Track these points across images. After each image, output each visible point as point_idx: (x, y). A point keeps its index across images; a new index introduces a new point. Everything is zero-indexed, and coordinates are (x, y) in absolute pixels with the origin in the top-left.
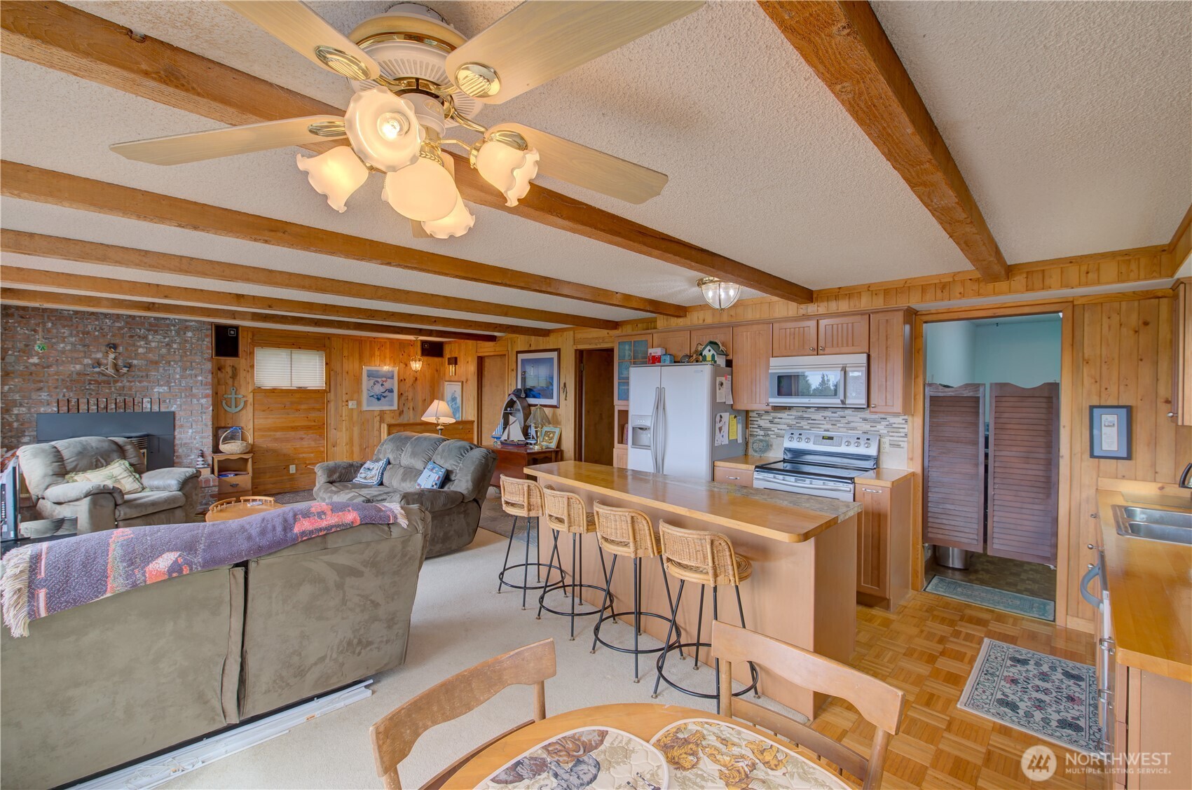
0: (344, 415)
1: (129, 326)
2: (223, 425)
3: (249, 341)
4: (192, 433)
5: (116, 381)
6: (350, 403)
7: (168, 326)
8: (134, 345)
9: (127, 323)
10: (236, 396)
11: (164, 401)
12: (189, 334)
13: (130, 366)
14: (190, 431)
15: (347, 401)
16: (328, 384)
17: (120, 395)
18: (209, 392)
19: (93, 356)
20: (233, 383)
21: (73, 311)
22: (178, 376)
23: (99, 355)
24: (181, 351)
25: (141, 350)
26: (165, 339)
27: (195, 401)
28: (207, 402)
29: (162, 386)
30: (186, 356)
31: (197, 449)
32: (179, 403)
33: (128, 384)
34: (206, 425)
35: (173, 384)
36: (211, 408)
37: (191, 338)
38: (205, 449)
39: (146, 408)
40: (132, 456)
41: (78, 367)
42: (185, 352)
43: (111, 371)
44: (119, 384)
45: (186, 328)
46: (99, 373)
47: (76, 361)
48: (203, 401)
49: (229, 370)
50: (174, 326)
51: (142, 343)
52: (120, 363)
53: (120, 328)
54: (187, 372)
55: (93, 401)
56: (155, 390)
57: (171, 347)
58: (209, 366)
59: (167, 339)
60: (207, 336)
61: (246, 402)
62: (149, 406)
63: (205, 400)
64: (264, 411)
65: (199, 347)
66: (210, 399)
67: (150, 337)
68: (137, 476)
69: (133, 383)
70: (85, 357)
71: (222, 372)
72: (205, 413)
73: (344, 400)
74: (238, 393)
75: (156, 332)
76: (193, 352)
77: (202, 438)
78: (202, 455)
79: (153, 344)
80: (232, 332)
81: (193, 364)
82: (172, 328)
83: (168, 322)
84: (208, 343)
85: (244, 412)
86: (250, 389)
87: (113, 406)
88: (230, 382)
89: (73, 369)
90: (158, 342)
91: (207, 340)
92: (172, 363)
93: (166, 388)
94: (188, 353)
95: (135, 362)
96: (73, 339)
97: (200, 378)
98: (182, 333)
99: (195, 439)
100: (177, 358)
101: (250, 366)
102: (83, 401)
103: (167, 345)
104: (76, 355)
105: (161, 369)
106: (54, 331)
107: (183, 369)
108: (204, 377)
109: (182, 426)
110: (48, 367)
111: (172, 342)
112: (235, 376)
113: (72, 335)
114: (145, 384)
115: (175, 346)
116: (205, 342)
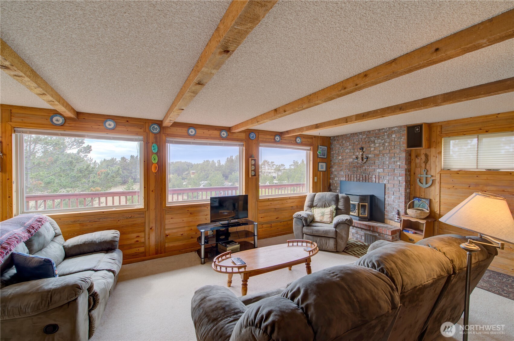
1: (368, 137)
2: (418, 196)
3: (438, 133)
4: (394, 198)
5: (363, 166)
8: (370, 147)
9: (367, 135)
10: (427, 176)
11: (381, 178)
12: (394, 136)
13: (367, 158)
14: (393, 197)
17: (364, 174)
18: (404, 172)
19: (356, 154)
20: (426, 165)
21: (350, 134)
22: (387, 163)
23: (358, 154)
24: (389, 147)
25: (372, 149)
26: (382, 141)
27: (396, 178)
28: (402, 179)
29: (380, 168)
30: (392, 150)
31: (396, 209)
32: (387, 179)
33: (367, 167)
34: (401, 194)
35: (385, 167)
36: (404, 184)
37: (394, 138)
38: (400, 210)
39: (373, 181)
40: (341, 205)
41: (351, 160)
42: (391, 147)
43: (360, 161)
44: (364, 168)
45: (392, 132)
46: (357, 162)
47: (350, 157)
48: (400, 178)
49: (423, 157)
50: (386, 132)
51: (373, 145)
52: (364, 157)
53: (365, 139)
54: (392, 160)
55: (355, 176)
56: (377, 171)
57: (385, 145)
58: (403, 155)
59: (383, 141)
60: (403, 135)
61: (433, 181)
62: (375, 180)
63: (401, 178)
64: (449, 189)
65: (399, 143)
66: (404, 177)
67: (376, 141)
68: (334, 214)
69: (369, 167)
70: (353, 155)
71: (418, 159)
72: (401, 186)
74: (428, 173)
75: (379, 138)
76: (396, 146)
77: (398, 202)
78: (399, 214)
79: (377, 145)
80: (417, 129)
81: (395, 154)
82: (385, 134)
83: (384, 131)
84: (404, 139)
85: (433, 188)
86: (438, 170)
87: (362, 179)
88: (423, 165)
89: (350, 161)
90: (379, 143)
91: (403, 138)
92: (385, 155)
93: (382, 170)
94: (393, 148)
95: (370, 156)
96: (350, 147)
97: (398, 163)
98: (390, 136)
99: (395, 202)
100: (388, 151)
101: (438, 153)
102: (352, 176)
103: (383, 144)
104: (351, 154)
105: (380, 159)
106: (345, 144)
107: (390, 158)
108: (401, 163)
109: (388, 193)
110: (343, 160)
111: (385, 142)
112: (427, 161)
113: (350, 145)
114: (373, 167)
115: (387, 144)
116: (402, 140)
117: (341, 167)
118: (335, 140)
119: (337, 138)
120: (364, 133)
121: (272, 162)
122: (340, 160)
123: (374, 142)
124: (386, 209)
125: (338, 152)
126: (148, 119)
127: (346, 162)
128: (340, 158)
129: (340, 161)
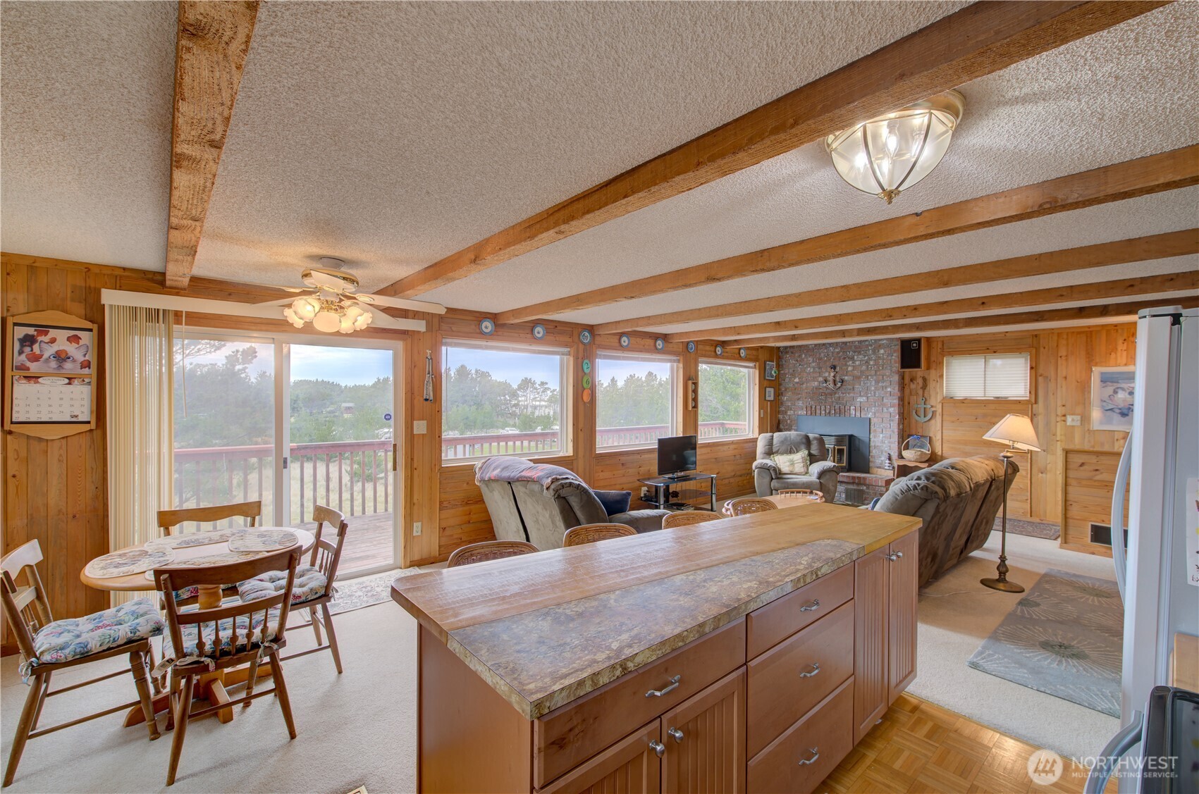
0: (1058, 433)
1: (843, 350)
2: (914, 433)
3: (939, 350)
4: (883, 437)
5: (835, 393)
6: (1069, 419)
7: (867, 346)
8: (846, 365)
9: (842, 348)
10: (925, 406)
11: (864, 409)
12: (882, 351)
13: (842, 381)
14: (881, 435)
15: (1064, 416)
16: (1033, 392)
17: (837, 404)
18: (896, 402)
19: (824, 375)
20: (924, 392)
21: (815, 344)
22: (873, 388)
23: (827, 374)
24: (875, 367)
25: (850, 369)
27: (885, 410)
28: (894, 411)
29: (862, 396)
30: (879, 370)
31: (886, 452)
32: (873, 411)
33: (842, 395)
34: (893, 432)
35: (870, 395)
36: (897, 417)
37: (883, 354)
38: (892, 454)
39: (852, 414)
40: (814, 448)
41: (816, 383)
42: (879, 367)
43: (831, 386)
44: (837, 395)
45: (879, 346)
46: (826, 387)
47: (814, 379)
48: (891, 410)
49: (920, 381)
50: (871, 346)
51: (851, 362)
52: (838, 379)
53: (838, 353)
54: (880, 384)
55: (823, 408)
56: (858, 400)
57: (869, 363)
58: (896, 378)
59: (866, 358)
60: (895, 351)
61: (934, 413)
62: (854, 413)
64: (953, 422)
65: (889, 362)
66: (897, 409)
67: (856, 357)
68: (809, 463)
69: (845, 394)
70: (820, 376)
71: (914, 383)
72: (893, 421)
73: (1059, 413)
74: (927, 403)
75: (859, 353)
76: (885, 366)
77: (889, 442)
78: (890, 459)
79: (857, 363)
80: (915, 345)
81: (884, 377)
83: (867, 343)
84: (896, 357)
85: (933, 422)
86: (939, 398)
87: (833, 412)
88: (920, 392)
89: (813, 385)
90: (860, 360)
91: (895, 354)
92: (869, 377)
93: (865, 398)
94: (881, 368)
95: (846, 378)
96: (814, 364)
97: (889, 389)
98: (877, 351)
99: (884, 443)
100: (873, 372)
101: (939, 376)
102: (818, 407)
103: (866, 362)
104: (815, 375)
105: (862, 383)
106: (805, 360)
107: (877, 382)
108: (894, 389)
109: (875, 431)
110: (803, 384)
111: (870, 359)
112: (924, 387)
113: (813, 362)
114: (852, 395)
115: (872, 363)
116: (894, 357)
117: (799, 394)
118: (787, 353)
119: (792, 350)
120: (837, 345)
121: (543, 384)
122: (797, 383)
123: (852, 359)
124: (871, 454)
125: (794, 371)
126: (578, 324)
127: (806, 388)
128: (797, 380)
129: (796, 385)
